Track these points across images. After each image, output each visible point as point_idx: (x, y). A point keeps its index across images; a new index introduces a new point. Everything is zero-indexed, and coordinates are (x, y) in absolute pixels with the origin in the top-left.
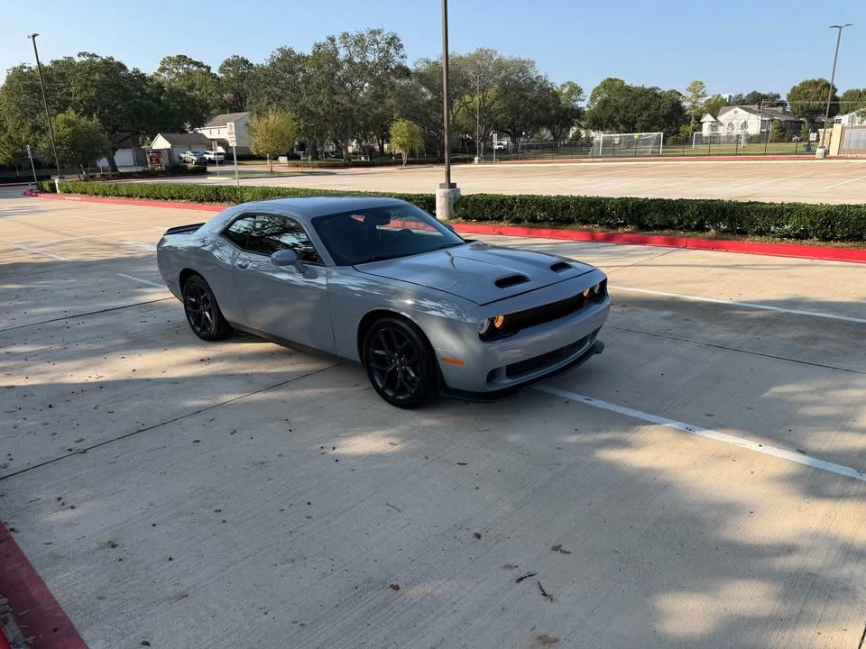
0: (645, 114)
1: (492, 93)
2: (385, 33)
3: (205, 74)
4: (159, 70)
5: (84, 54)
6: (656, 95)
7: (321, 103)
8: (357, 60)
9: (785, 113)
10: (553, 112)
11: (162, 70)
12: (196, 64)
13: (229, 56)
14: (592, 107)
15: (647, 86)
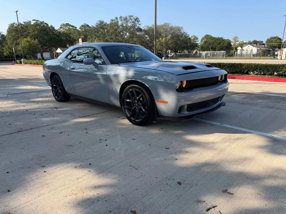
0: (219, 46)
1: (169, 37)
2: (134, 16)
3: (75, 29)
4: (60, 28)
5: (34, 20)
6: (223, 40)
7: (112, 38)
8: (125, 25)
9: (265, 47)
10: (189, 44)
11: (61, 28)
12: (72, 26)
13: (83, 24)
14: (201, 44)
15: (220, 37)
